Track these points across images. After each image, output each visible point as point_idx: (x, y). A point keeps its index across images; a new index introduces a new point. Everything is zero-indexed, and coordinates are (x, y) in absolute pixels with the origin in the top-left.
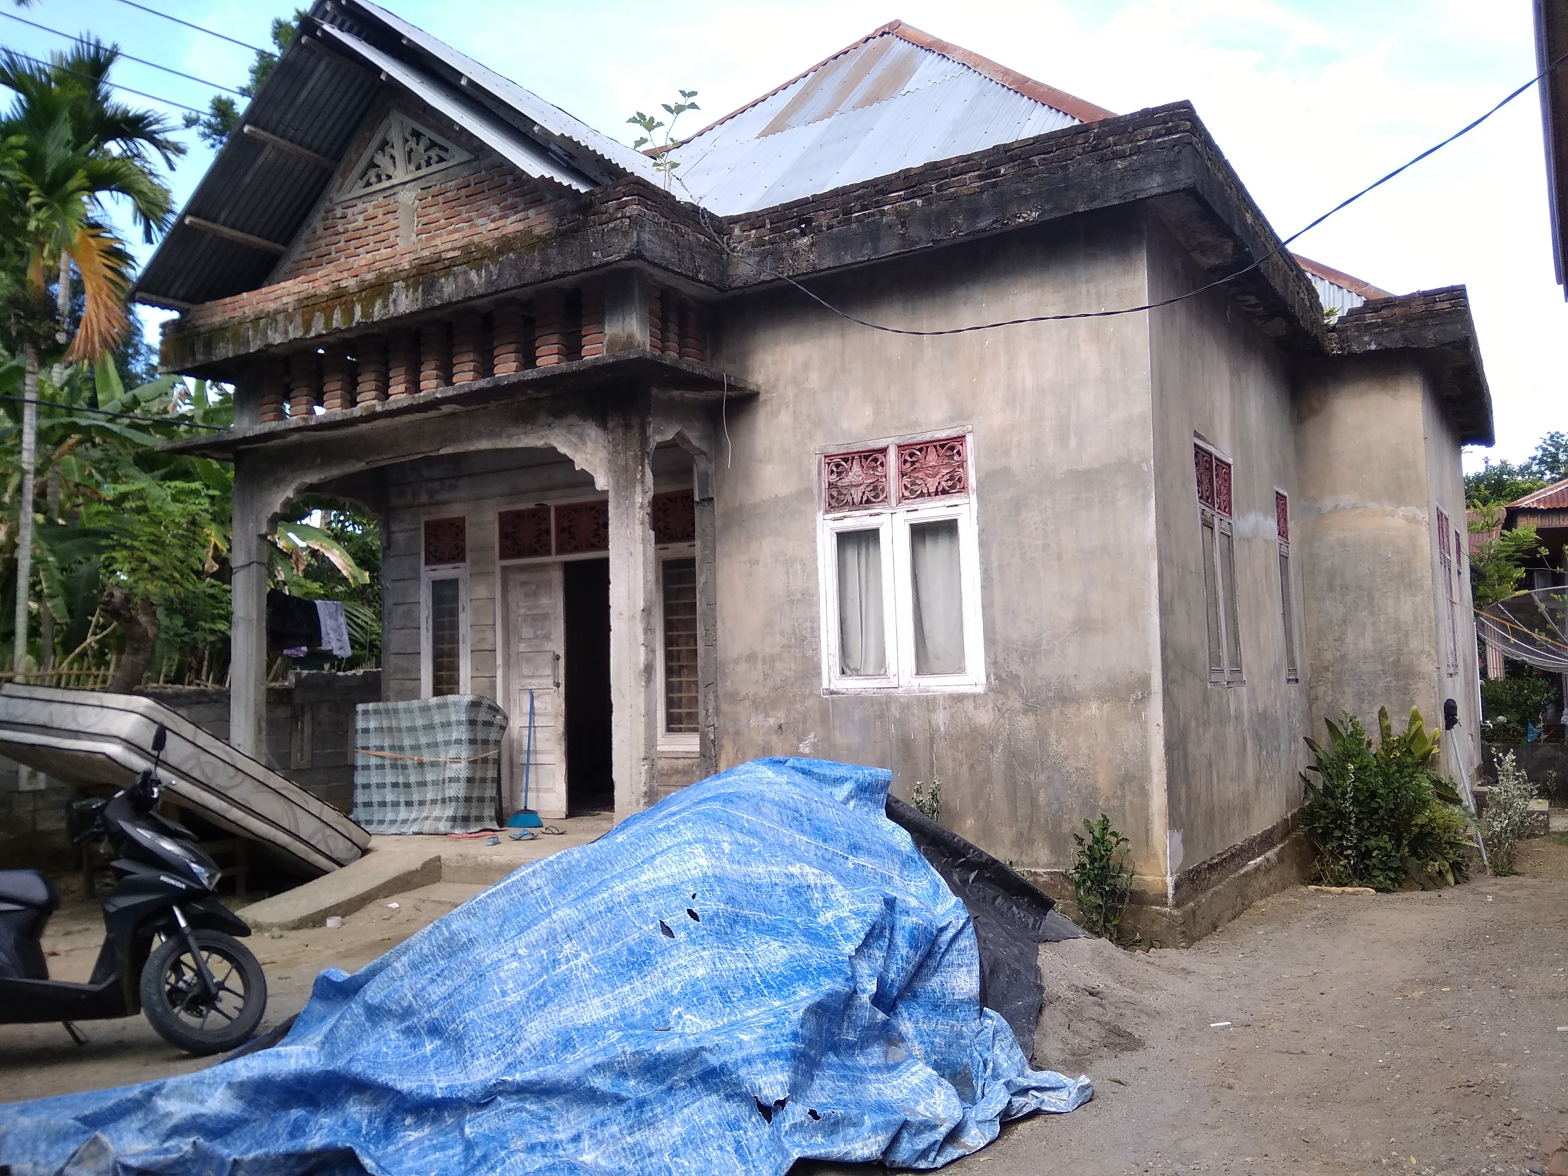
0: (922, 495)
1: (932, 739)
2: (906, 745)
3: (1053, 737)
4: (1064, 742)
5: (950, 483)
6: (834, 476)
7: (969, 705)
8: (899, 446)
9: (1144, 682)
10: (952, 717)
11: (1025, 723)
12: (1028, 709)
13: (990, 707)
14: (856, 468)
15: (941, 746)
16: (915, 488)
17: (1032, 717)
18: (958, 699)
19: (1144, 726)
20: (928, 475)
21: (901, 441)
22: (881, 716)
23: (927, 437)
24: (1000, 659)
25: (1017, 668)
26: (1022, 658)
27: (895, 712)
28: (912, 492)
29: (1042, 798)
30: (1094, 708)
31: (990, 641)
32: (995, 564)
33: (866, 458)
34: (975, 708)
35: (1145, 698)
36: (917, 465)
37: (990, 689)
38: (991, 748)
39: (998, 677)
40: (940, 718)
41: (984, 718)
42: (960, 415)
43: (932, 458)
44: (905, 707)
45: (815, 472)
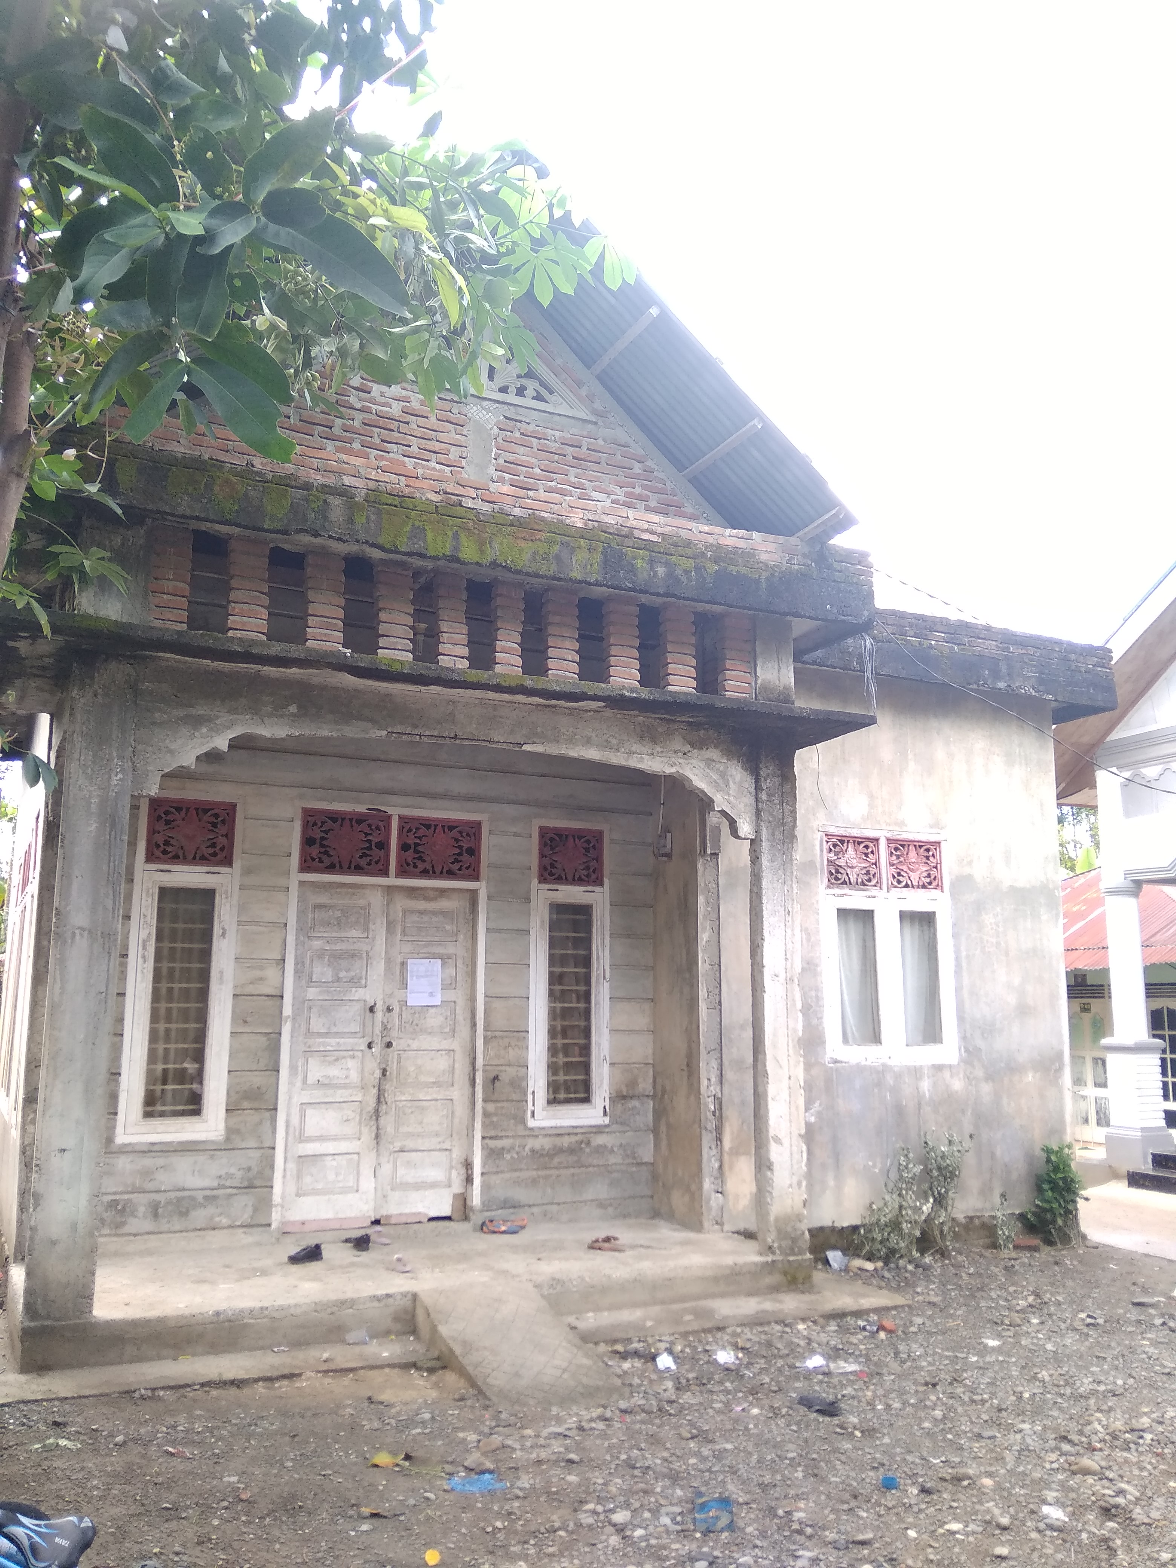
0: (907, 886)
1: (919, 1104)
2: (899, 1111)
3: (1005, 1101)
4: (1013, 1104)
5: (928, 880)
6: (832, 855)
7: (947, 1074)
8: (888, 840)
9: (1060, 1056)
10: (935, 1084)
11: (986, 1088)
12: (989, 1078)
13: (961, 1076)
14: (851, 851)
15: (927, 1109)
16: (901, 878)
17: (991, 1084)
18: (938, 1068)
19: (1060, 1091)
20: (912, 870)
21: (889, 835)
22: (879, 1084)
23: (911, 837)
24: (968, 1035)
25: (980, 1043)
26: (983, 1034)
27: (890, 1080)
28: (899, 882)
29: (998, 1153)
30: (1030, 1077)
31: (961, 1019)
32: (964, 954)
33: (859, 843)
34: (952, 1076)
35: (1060, 1069)
36: (902, 859)
37: (962, 1060)
38: (963, 1112)
39: (967, 1050)
40: (926, 1086)
41: (957, 1085)
42: (937, 825)
43: (913, 854)
44: (898, 1076)
45: (818, 848)
